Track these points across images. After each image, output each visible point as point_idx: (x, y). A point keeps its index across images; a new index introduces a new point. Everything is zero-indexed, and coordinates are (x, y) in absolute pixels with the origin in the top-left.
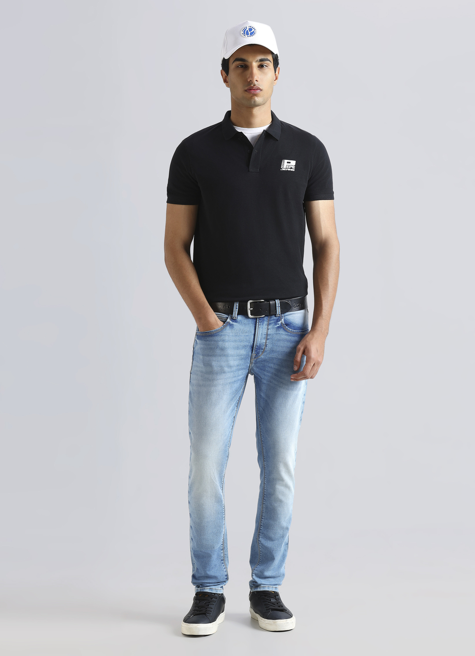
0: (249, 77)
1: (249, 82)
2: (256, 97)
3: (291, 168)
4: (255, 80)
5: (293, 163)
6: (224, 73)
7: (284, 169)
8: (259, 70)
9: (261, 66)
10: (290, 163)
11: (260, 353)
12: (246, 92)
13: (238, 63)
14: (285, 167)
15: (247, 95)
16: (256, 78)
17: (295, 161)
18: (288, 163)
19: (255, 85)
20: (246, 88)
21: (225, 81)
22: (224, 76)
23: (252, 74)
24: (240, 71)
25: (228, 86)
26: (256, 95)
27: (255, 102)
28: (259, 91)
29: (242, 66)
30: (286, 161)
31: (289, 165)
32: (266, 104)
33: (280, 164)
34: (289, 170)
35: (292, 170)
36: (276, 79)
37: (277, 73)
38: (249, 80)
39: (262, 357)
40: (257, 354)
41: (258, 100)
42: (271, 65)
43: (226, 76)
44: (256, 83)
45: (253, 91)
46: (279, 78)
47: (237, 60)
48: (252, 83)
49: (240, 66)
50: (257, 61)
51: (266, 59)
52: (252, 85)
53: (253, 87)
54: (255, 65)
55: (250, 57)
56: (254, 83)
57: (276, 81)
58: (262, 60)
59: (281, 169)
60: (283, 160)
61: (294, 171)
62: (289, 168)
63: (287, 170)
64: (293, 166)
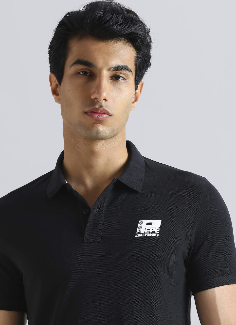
0: (94, 93)
1: (93, 100)
2: (100, 125)
3: (153, 232)
4: (102, 98)
5: (157, 224)
6: (54, 78)
7: (141, 235)
8: (111, 83)
9: (115, 78)
10: (151, 224)
12: (86, 116)
13: (80, 67)
14: (142, 231)
15: (87, 120)
16: (104, 94)
17: (161, 221)
18: (148, 224)
19: (101, 107)
20: (87, 110)
21: (55, 92)
22: (54, 84)
23: (99, 88)
24: (81, 80)
25: (58, 101)
26: (100, 122)
27: (98, 132)
28: (106, 116)
29: (85, 73)
30: (145, 222)
31: (149, 228)
34: (149, 235)
35: (153, 235)
36: (136, 100)
37: (138, 91)
38: (93, 97)
41: (103, 129)
42: (131, 78)
43: (57, 85)
44: (103, 103)
45: (96, 115)
46: (139, 99)
47: (79, 62)
48: (98, 102)
49: (83, 72)
50: (110, 69)
51: (126, 68)
52: (97, 106)
53: (98, 109)
54: (106, 74)
55: (100, 62)
56: (101, 103)
57: (136, 103)
58: (118, 68)
59: (136, 236)
60: (140, 221)
61: (158, 236)
62: (150, 233)
63: (145, 236)
64: (156, 229)
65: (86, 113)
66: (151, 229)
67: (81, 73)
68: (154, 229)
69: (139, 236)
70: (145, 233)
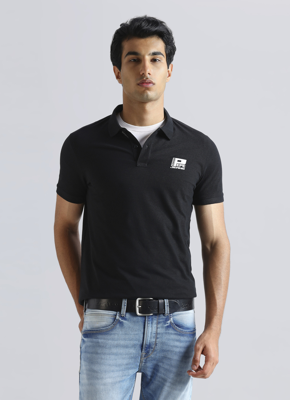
0: (142, 70)
1: (142, 75)
2: (147, 91)
3: (181, 167)
4: (147, 73)
5: (184, 162)
6: (116, 69)
7: (174, 168)
8: (152, 64)
9: (154, 61)
10: (180, 161)
11: (150, 352)
12: (139, 86)
13: (131, 57)
14: (175, 165)
15: (140, 89)
16: (148, 71)
17: (186, 160)
18: (178, 161)
19: (147, 79)
20: (139, 82)
21: (118, 77)
22: (116, 72)
23: (144, 68)
24: (132, 65)
25: (120, 82)
26: (148, 89)
27: (147, 96)
28: (152, 84)
30: (177, 159)
31: (180, 163)
32: (158, 100)
33: (170, 162)
34: (179, 168)
35: (181, 168)
36: (169, 75)
37: (170, 69)
38: (141, 74)
39: (152, 356)
40: (147, 353)
41: (150, 94)
42: (164, 60)
43: (118, 73)
44: (148, 76)
45: (145, 85)
46: (172, 75)
47: (129, 53)
48: (145, 76)
49: (133, 60)
50: (150, 54)
51: (159, 53)
52: (145, 79)
53: (145, 80)
54: (148, 58)
55: (142, 51)
56: (147, 76)
57: (169, 77)
58: (154, 54)
59: (171, 167)
60: (174, 158)
61: (184, 169)
62: (179, 167)
63: (177, 168)
64: (183, 165)
65: (138, 84)
66: (180, 165)
67: (132, 60)
68: (182, 165)
69: (173, 168)
70: (176, 166)
